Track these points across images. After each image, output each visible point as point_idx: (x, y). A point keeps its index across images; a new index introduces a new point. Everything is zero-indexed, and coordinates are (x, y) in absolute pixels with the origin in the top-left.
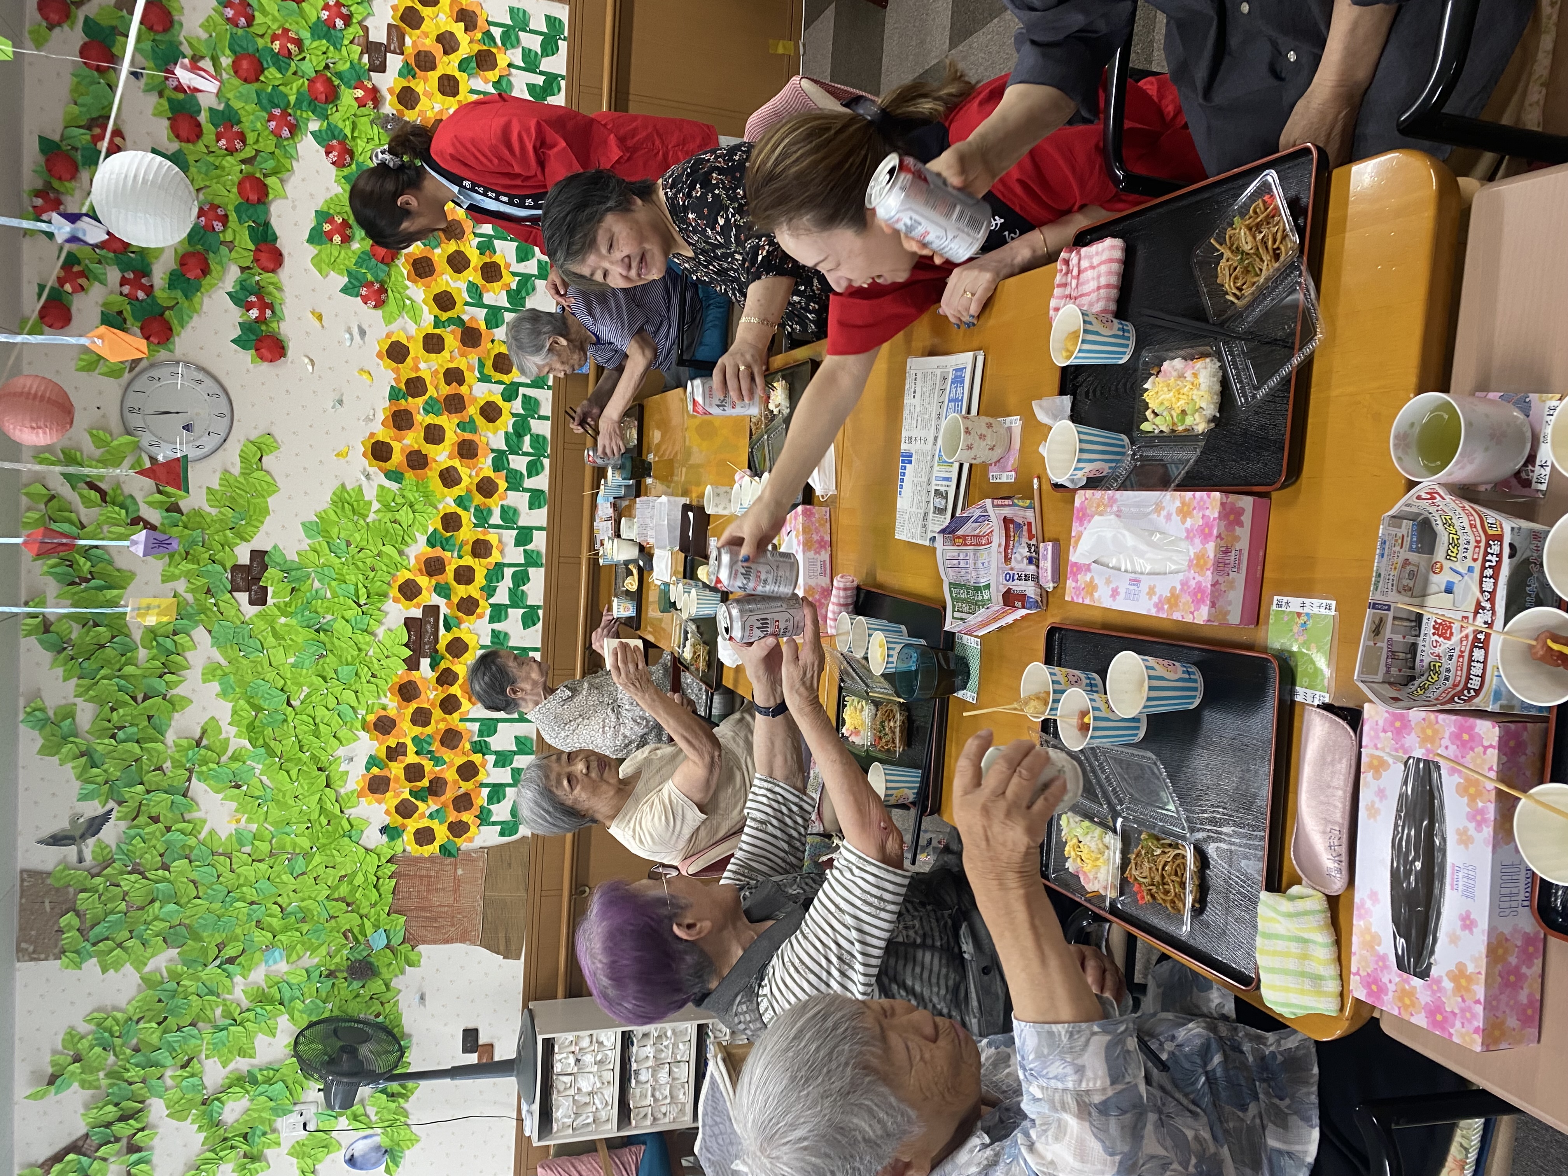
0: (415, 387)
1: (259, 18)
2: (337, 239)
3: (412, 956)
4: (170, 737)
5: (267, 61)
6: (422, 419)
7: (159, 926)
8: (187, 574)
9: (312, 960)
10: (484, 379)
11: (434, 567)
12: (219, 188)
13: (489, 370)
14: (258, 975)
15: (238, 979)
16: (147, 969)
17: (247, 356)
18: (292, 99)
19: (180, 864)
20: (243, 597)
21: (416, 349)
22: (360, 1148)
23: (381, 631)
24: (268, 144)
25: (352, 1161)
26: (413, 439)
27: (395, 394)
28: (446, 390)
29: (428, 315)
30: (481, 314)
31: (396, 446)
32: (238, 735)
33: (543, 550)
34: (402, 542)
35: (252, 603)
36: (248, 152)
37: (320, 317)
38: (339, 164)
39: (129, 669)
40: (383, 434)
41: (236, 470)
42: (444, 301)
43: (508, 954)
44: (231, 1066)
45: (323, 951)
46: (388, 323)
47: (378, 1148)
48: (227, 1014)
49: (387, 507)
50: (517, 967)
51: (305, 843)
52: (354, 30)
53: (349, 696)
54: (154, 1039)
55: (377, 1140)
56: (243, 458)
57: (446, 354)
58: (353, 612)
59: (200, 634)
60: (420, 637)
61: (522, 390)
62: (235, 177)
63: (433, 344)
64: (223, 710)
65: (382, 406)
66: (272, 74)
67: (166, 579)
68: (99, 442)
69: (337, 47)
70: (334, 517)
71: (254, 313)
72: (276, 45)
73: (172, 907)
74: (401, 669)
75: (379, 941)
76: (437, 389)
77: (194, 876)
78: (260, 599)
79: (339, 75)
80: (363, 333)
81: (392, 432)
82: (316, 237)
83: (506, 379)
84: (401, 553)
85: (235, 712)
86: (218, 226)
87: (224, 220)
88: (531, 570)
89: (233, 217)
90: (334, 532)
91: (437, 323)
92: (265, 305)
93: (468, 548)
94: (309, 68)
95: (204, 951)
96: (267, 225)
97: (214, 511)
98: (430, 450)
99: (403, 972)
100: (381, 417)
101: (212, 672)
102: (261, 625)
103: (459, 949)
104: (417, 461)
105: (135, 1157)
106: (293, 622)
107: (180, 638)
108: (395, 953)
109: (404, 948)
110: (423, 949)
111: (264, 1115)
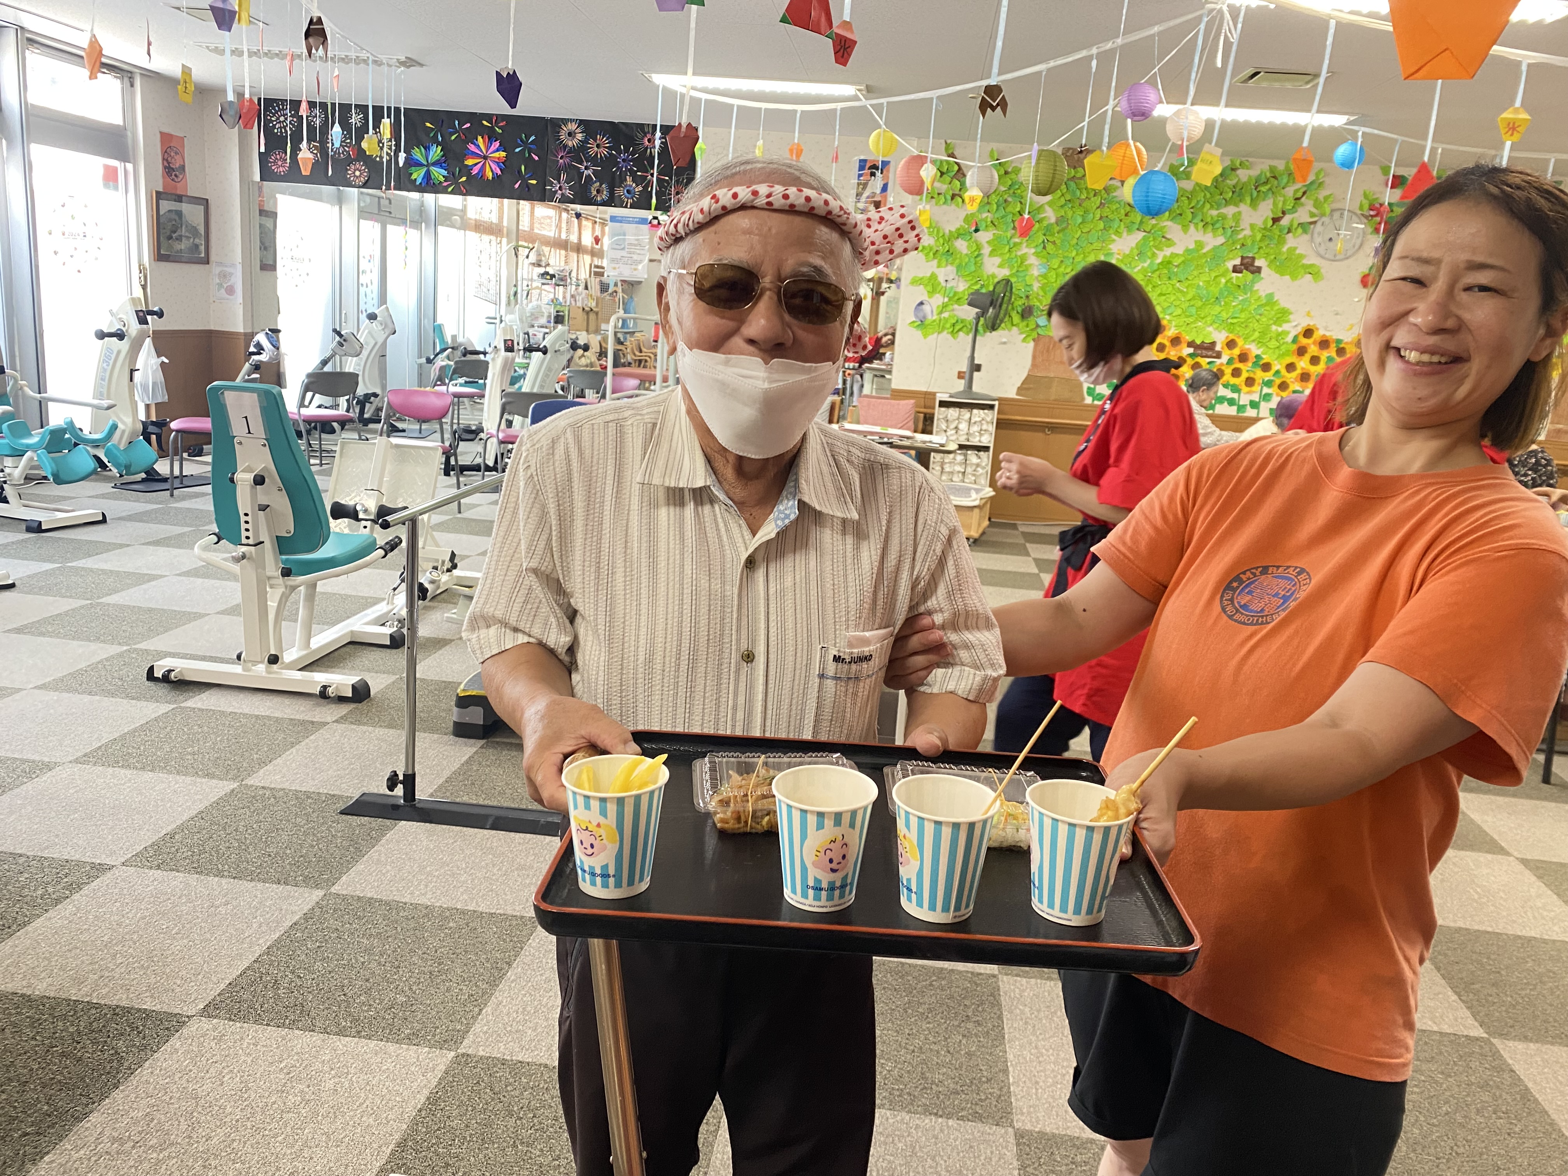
3: (1030, 339)
4: (1169, 223)
6: (1324, 355)
7: (1070, 213)
8: (1253, 236)
9: (1036, 286)
11: (1243, 357)
14: (1033, 260)
15: (1033, 251)
16: (1047, 208)
19: (1101, 225)
20: (1238, 262)
22: (926, 308)
23: (1211, 329)
25: (921, 303)
26: (1313, 350)
27: (1338, 341)
31: (1311, 341)
32: (1165, 256)
33: (1245, 415)
34: (1260, 342)
35: (1235, 266)
39: (1208, 206)
40: (1318, 335)
41: (1305, 262)
43: (1020, 390)
44: (986, 245)
45: (1041, 293)
47: (925, 317)
48: (1015, 244)
49: (1279, 334)
50: (1012, 394)
53: (1179, 311)
54: (1009, 209)
55: (929, 317)
56: (1312, 265)
58: (1224, 315)
59: (1221, 240)
60: (1206, 349)
64: (1179, 249)
65: (1333, 334)
67: (1252, 226)
68: (1326, 198)
70: (1276, 308)
73: (1080, 220)
74: (1189, 338)
77: (1093, 231)
78: (1235, 270)
81: (1319, 340)
84: (1253, 341)
85: (1177, 255)
88: (1235, 408)
90: (1267, 308)
93: (1252, 375)
95: (1053, 235)
97: (1284, 249)
98: (1307, 357)
99: (1021, 333)
100: (1328, 334)
101: (1200, 245)
102: (1222, 270)
103: (1028, 364)
104: (1301, 351)
105: (949, 198)
106: (1222, 286)
107: (1220, 231)
108: (1032, 330)
109: (1035, 335)
110: (1032, 344)
111: (957, 261)
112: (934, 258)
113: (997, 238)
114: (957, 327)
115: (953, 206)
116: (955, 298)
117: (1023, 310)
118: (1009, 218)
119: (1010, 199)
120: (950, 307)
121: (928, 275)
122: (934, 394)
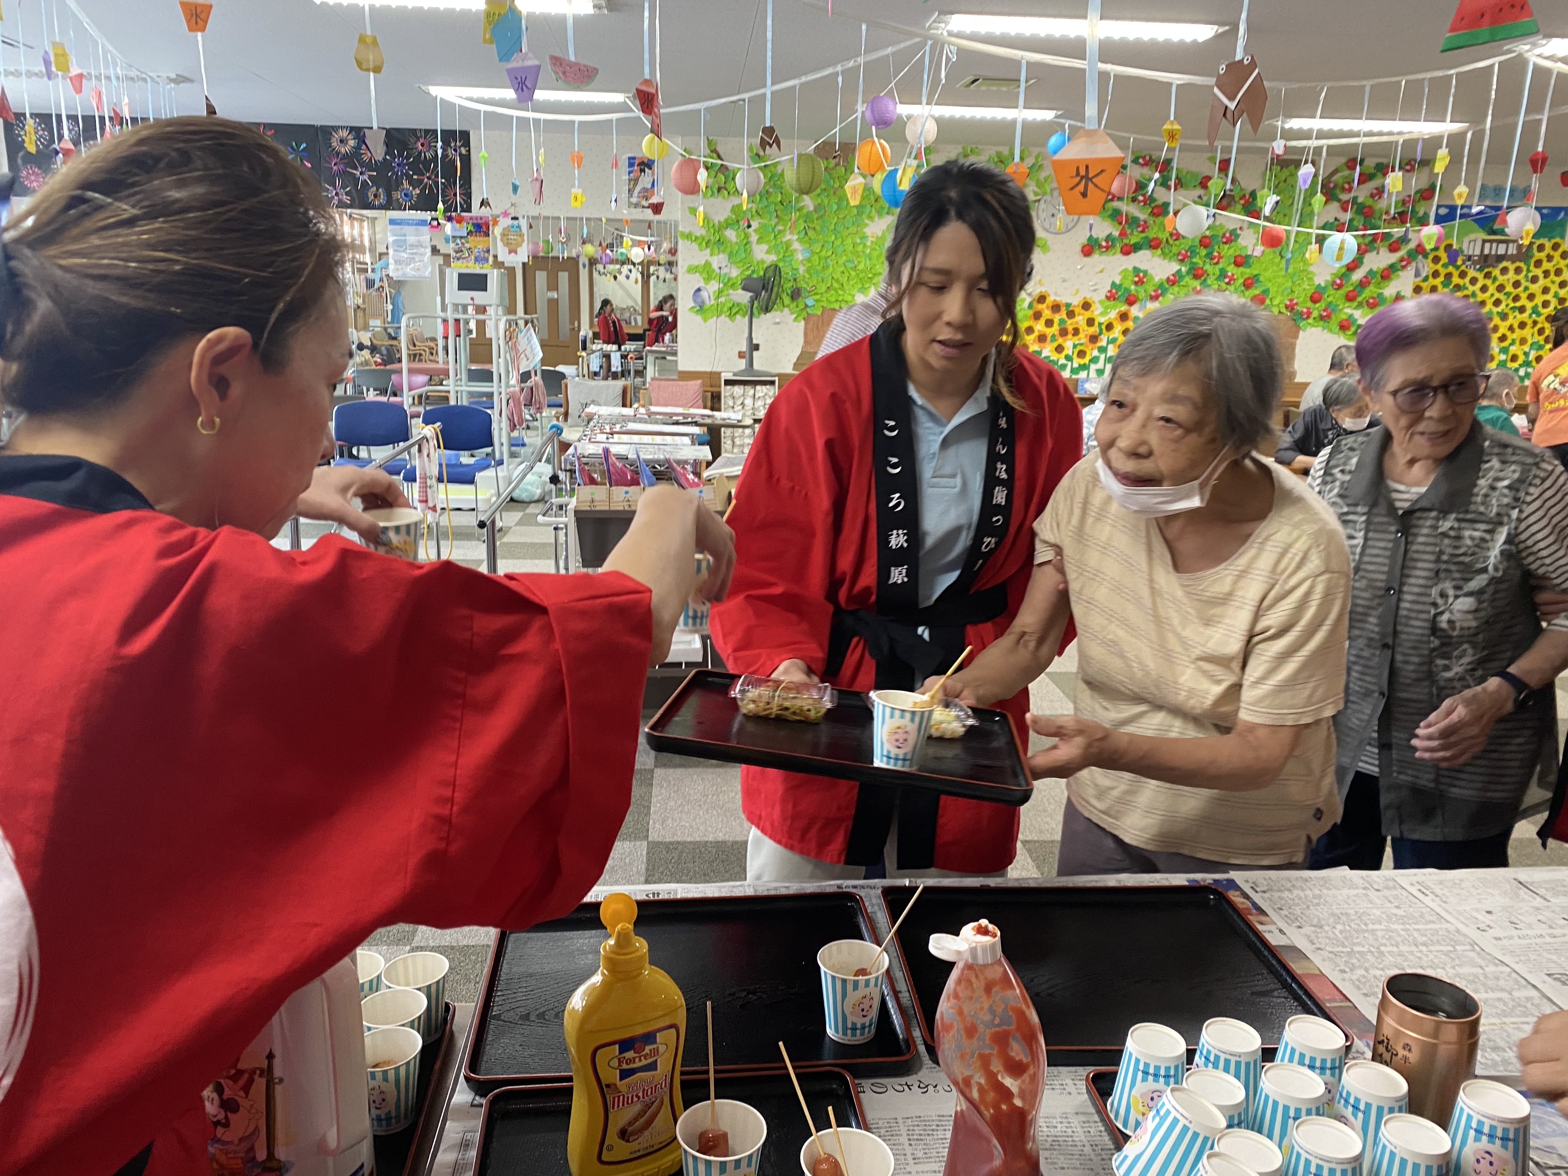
0: (1071, 314)
1: (1226, 246)
2: (1136, 279)
3: (801, 318)
5: (1209, 250)
6: (1057, 318)
7: (826, 202)
9: (802, 269)
10: (1075, 346)
12: (1156, 229)
13: (1079, 348)
14: (796, 246)
15: (796, 237)
17: (1084, 240)
18: (1194, 260)
21: (1088, 314)
22: (704, 294)
24: (1175, 250)
25: (699, 290)
26: (1047, 314)
27: (1068, 305)
28: (1070, 329)
29: (1103, 320)
30: (1103, 343)
31: (1044, 306)
36: (1171, 241)
37: (1101, 271)
38: (1168, 280)
40: (1050, 300)
42: (1109, 327)
45: (807, 276)
46: (1101, 302)
47: (703, 302)
48: (780, 232)
50: (789, 370)
51: (861, 267)
52: (1224, 286)
54: (771, 199)
55: (707, 302)
57: (1086, 328)
61: (1070, 364)
62: (1160, 236)
63: (1090, 322)
65: (1063, 299)
66: (1204, 252)
69: (1218, 279)
71: (1104, 244)
72: (1216, 254)
73: (835, 207)
75: (810, 302)
76: (1070, 325)
77: (848, 217)
79: (1205, 280)
80: (1095, 290)
81: (1051, 304)
82: (1136, 270)
83: (1075, 356)
86: (1140, 229)
87: (1143, 231)
89: (1143, 235)
91: (1100, 324)
92: (1107, 248)
94: (1207, 267)
95: (813, 222)
96: (1140, 249)
98: (1042, 321)
99: (792, 313)
100: (1058, 299)
103: (801, 340)
104: (1037, 316)
105: (716, 191)
108: (802, 310)
109: (804, 314)
110: (803, 323)
111: (728, 250)
112: (707, 246)
113: (762, 227)
114: (734, 311)
115: (720, 199)
116: (729, 284)
117: (793, 292)
118: (772, 207)
119: (771, 190)
120: (726, 292)
121: (703, 262)
122: (720, 373)
